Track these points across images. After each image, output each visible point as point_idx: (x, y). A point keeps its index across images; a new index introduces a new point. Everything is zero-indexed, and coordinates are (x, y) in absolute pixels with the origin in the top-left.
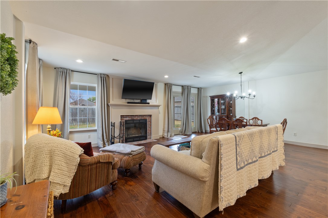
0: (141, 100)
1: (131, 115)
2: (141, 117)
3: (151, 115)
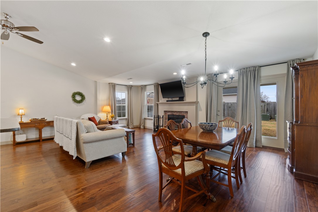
0: (180, 98)
1: (172, 111)
2: (179, 113)
3: (187, 112)
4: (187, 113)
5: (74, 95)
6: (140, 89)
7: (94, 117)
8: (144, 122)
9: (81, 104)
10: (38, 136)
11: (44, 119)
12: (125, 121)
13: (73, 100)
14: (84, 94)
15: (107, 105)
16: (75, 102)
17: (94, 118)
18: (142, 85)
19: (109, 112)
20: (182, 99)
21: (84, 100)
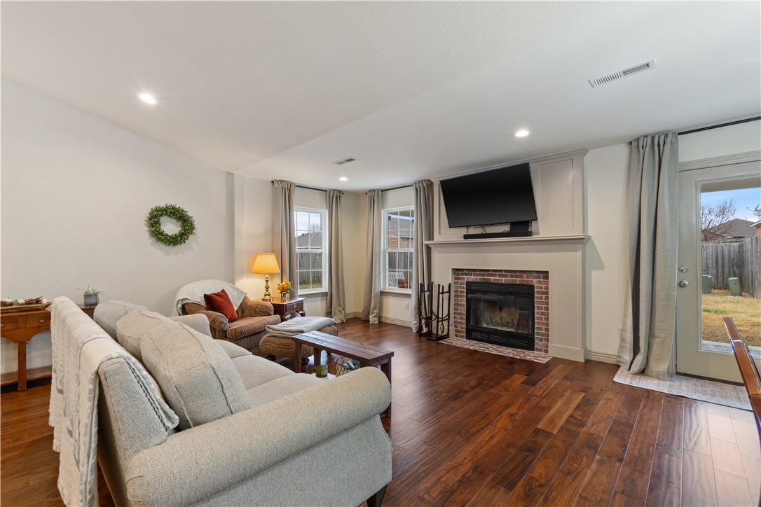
0: (513, 224)
1: (480, 270)
2: (512, 276)
3: (547, 272)
4: (547, 278)
5: (156, 216)
6: (366, 200)
7: (223, 291)
8: (378, 305)
9: (178, 247)
10: (14, 367)
11: (38, 301)
12: (322, 300)
13: (152, 232)
14: (190, 214)
15: (266, 252)
16: (159, 240)
17: (223, 294)
18: (374, 190)
19: (272, 275)
20: (522, 228)
21: (192, 232)
